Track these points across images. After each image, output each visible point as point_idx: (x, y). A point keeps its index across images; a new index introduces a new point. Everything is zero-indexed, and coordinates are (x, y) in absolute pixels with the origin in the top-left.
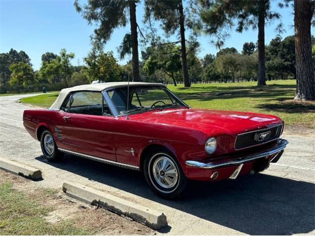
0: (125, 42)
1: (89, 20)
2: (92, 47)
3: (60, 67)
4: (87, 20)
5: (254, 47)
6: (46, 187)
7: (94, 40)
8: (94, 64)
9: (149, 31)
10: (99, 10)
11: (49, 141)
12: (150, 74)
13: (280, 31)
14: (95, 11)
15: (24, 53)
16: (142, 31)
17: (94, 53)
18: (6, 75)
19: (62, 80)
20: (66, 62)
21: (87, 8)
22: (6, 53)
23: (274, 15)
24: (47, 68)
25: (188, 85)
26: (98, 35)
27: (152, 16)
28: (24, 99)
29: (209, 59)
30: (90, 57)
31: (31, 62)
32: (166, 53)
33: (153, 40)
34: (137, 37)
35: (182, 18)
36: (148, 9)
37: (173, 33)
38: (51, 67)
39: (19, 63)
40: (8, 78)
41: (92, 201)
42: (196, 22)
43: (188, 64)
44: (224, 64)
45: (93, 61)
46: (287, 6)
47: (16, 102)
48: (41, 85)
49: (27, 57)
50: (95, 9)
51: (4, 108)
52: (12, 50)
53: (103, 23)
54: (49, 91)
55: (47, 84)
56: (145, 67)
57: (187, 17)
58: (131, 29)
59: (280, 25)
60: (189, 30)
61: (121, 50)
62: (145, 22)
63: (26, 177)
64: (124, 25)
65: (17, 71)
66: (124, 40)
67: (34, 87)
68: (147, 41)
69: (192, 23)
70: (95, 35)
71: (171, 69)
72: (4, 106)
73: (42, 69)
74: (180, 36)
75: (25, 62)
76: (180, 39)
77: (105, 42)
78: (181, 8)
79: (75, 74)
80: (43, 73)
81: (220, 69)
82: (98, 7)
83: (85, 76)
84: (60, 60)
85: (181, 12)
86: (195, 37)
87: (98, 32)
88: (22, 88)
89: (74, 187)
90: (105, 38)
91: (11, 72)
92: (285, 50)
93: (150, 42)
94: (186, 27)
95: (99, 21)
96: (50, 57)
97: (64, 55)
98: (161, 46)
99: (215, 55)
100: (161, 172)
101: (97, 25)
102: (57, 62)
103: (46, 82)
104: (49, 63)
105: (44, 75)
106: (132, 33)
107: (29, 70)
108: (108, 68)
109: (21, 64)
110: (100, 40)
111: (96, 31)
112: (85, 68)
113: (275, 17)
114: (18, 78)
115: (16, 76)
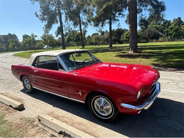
0: (58, 30)
1: (42, 20)
2: (44, 32)
3: (30, 40)
4: (41, 21)
5: (104, 33)
6: (27, 116)
7: (45, 29)
8: (45, 39)
9: (68, 25)
10: (46, 16)
11: (27, 82)
12: (68, 43)
13: (119, 26)
14: (45, 17)
15: (15, 35)
16: (65, 26)
17: (45, 34)
18: (7, 44)
19: (32, 46)
20: (34, 38)
21: (40, 15)
22: (6, 35)
23: (117, 20)
24: (25, 41)
25: (83, 47)
26: (46, 27)
27: (68, 20)
28: (16, 54)
29: (89, 37)
30: (44, 36)
31: (18, 38)
32: (75, 35)
33: (69, 29)
34: (63, 28)
35: (80, 21)
36: (66, 17)
37: (77, 27)
38: (27, 41)
39: (13, 39)
40: (9, 45)
41: (59, 132)
42: (85, 22)
43: (83, 39)
44: (95, 39)
45: (45, 38)
46: (119, 17)
47: (12, 56)
48: (23, 48)
49: (16, 36)
50: (44, 16)
51: (7, 59)
52: (9, 33)
53: (48, 22)
54: (27, 50)
55: (26, 48)
56: (66, 40)
57: (82, 20)
58: (60, 25)
59: (119, 24)
60: (83, 25)
61: (56, 33)
62: (65, 22)
63: (14, 108)
64: (57, 23)
65: (12, 42)
66: (58, 29)
67: (20, 49)
68: (67, 30)
69: (84, 23)
70: (45, 27)
71: (76, 41)
72: (6, 58)
73: (23, 41)
74: (79, 28)
75: (15, 39)
76: (80, 29)
77: (49, 30)
78: (79, 17)
79: (37, 43)
80: (23, 43)
81: (94, 41)
82: (46, 15)
83: (42, 44)
84: (31, 38)
85: (80, 18)
86: (85, 28)
87: (46, 26)
88: (15, 49)
89: (45, 119)
90: (49, 28)
91: (10, 43)
92: (116, 34)
93: (68, 30)
94: (82, 24)
95: (46, 21)
96: (26, 36)
97: (32, 35)
98: (73, 32)
99: (91, 36)
100: (101, 107)
101: (45, 23)
102: (29, 38)
103: (26, 46)
104: (26, 39)
105: (24, 44)
106: (60, 26)
107: (17, 42)
108: (51, 40)
109: (14, 40)
110: (47, 29)
111: (45, 25)
112: (42, 41)
113: (117, 21)
114: (13, 45)
115: (12, 45)
